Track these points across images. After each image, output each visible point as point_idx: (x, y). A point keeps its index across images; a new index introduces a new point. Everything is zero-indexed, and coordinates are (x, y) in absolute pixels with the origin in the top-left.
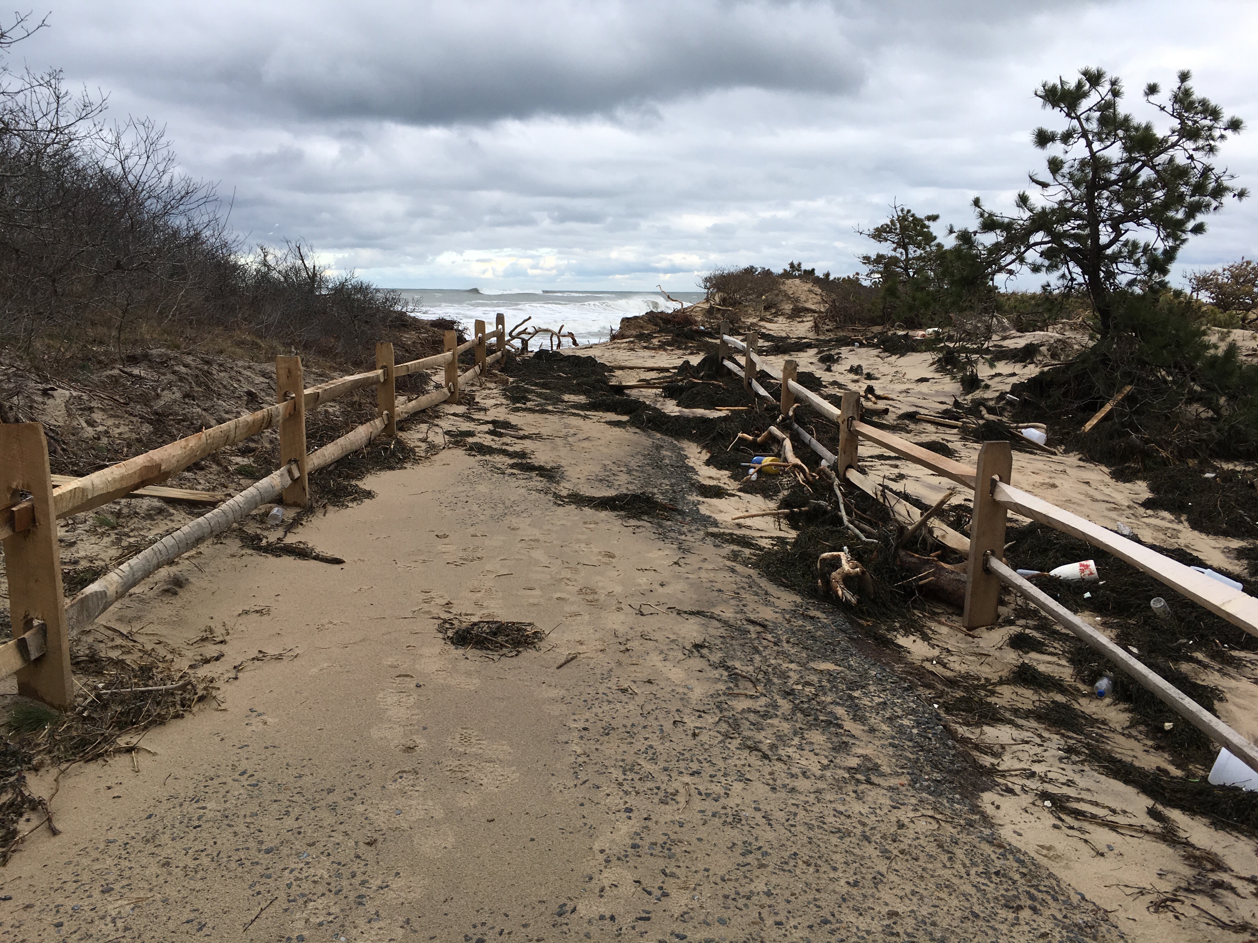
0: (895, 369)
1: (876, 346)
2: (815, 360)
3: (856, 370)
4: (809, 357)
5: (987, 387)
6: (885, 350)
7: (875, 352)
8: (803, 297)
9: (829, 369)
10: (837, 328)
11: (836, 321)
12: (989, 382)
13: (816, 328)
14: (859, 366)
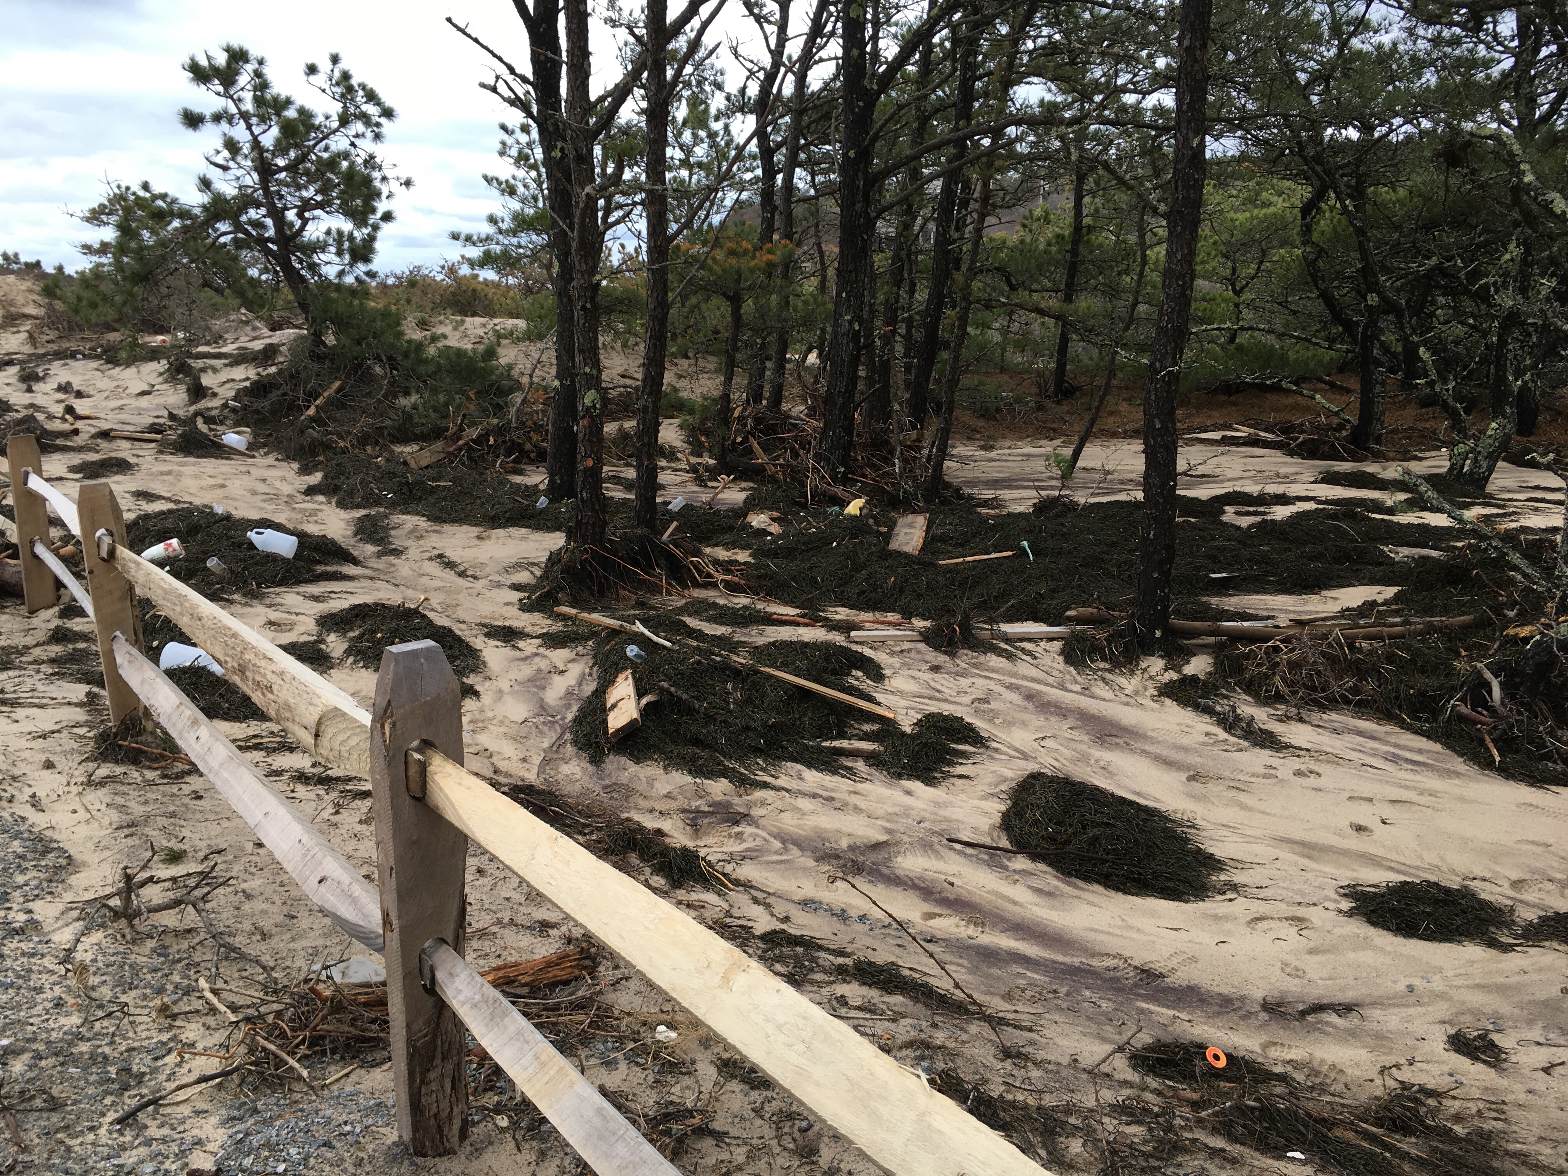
0: (115, 384)
1: (98, 357)
2: (13, 380)
3: (65, 388)
4: (7, 377)
5: (215, 395)
6: (108, 362)
7: (95, 364)
8: (20, 300)
9: (30, 390)
10: (60, 337)
11: (58, 329)
12: (216, 390)
13: (32, 338)
14: (69, 384)
